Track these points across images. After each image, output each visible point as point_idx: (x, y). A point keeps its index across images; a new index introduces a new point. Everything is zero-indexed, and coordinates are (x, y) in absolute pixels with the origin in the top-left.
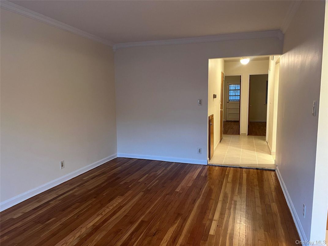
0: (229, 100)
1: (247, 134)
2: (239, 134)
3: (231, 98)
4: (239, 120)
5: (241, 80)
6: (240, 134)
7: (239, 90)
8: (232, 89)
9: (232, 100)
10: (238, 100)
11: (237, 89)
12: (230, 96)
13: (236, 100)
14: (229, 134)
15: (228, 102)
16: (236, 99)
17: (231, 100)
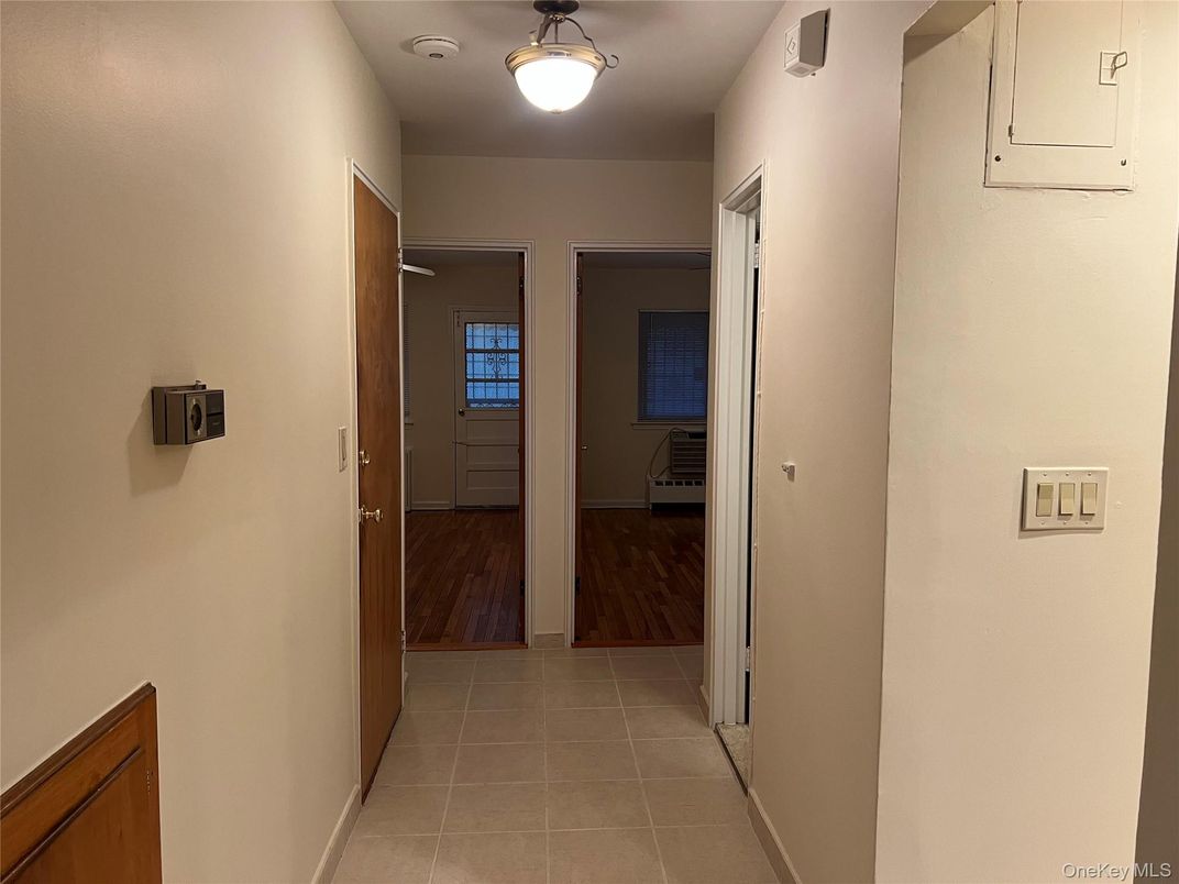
0: (468, 402)
1: (570, 636)
2: (520, 638)
3: (477, 392)
4: (516, 502)
5: (522, 282)
6: (529, 639)
7: (513, 351)
8: (479, 345)
9: (480, 401)
10: (512, 401)
11: (503, 346)
12: (474, 381)
13: (504, 401)
14: (458, 643)
15: (462, 413)
16: (503, 395)
17: (476, 401)
